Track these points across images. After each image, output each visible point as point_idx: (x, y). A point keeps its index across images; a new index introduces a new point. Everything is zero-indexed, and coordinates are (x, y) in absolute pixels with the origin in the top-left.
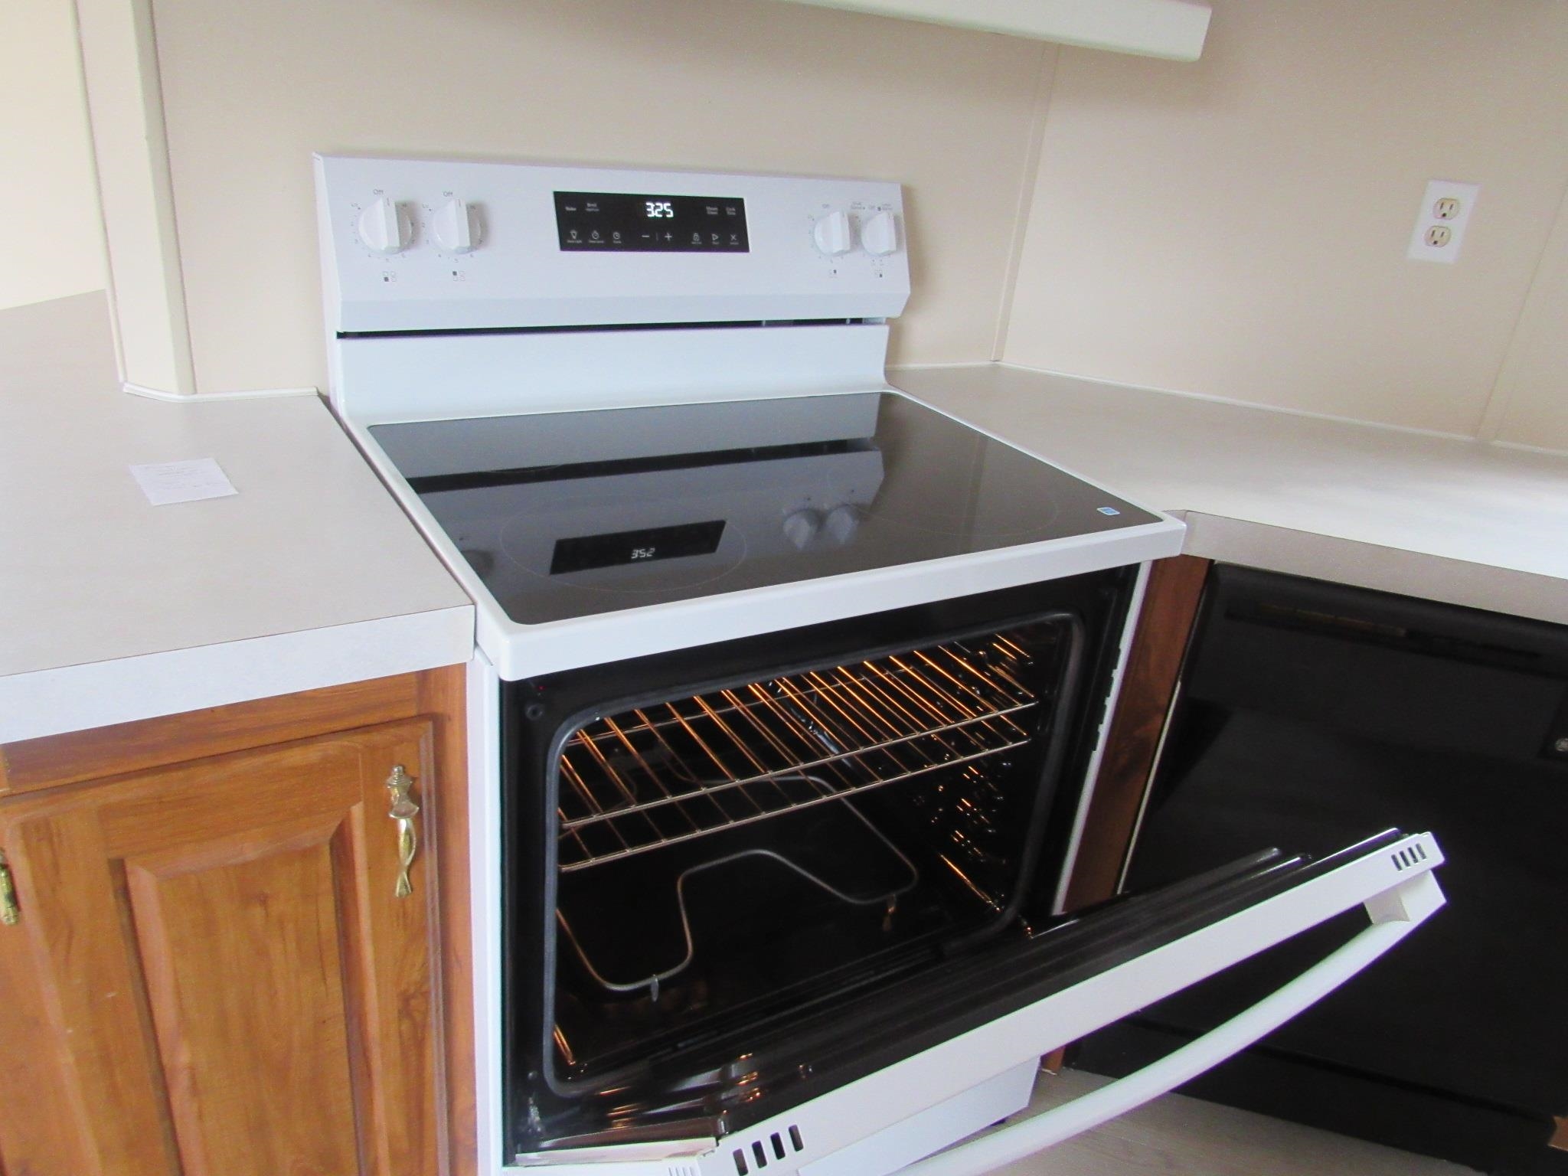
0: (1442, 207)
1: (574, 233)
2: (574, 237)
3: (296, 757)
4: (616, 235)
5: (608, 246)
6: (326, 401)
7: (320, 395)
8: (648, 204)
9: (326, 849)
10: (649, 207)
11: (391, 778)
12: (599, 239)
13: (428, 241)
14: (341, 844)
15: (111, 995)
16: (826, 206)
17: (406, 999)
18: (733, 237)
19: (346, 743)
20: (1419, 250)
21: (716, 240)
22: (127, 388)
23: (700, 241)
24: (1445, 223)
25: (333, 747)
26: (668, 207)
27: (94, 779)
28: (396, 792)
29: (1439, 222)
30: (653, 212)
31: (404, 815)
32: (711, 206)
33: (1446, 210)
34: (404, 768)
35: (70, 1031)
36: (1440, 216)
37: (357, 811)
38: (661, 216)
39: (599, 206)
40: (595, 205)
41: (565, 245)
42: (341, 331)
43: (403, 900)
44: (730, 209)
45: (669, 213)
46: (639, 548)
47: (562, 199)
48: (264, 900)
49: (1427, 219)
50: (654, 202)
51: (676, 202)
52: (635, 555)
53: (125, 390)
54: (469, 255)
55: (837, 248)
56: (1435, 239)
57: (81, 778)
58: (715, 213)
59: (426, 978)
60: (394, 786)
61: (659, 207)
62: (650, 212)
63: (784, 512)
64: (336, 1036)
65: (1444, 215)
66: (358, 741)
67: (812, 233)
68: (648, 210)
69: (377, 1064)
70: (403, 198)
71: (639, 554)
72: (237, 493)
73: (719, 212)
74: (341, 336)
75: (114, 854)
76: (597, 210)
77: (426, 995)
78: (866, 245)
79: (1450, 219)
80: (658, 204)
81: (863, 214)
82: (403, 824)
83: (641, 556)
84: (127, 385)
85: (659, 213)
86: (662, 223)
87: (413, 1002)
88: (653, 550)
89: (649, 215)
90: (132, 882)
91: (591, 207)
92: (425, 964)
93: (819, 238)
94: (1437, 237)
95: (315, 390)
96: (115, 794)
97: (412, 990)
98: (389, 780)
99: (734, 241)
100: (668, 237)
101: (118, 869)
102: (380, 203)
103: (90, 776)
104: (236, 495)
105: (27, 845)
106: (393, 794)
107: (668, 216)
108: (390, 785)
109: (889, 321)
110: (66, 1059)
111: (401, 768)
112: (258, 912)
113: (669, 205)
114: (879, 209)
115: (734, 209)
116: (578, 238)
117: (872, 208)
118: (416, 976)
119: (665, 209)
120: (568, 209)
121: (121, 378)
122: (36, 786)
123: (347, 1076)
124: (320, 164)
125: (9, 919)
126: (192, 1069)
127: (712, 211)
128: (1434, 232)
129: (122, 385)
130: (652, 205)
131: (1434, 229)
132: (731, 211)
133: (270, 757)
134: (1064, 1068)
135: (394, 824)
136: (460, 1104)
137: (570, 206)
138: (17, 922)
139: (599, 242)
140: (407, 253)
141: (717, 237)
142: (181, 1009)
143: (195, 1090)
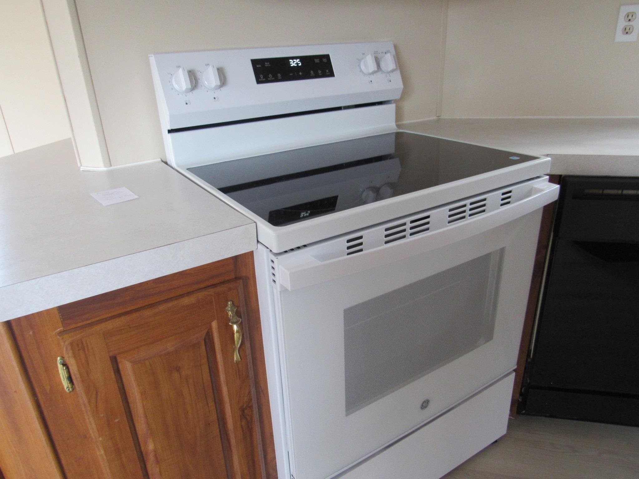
0: (628, 17)
1: (261, 76)
2: (262, 78)
3: (186, 301)
4: (279, 75)
5: (276, 80)
6: (166, 163)
7: (162, 161)
8: (290, 61)
9: (203, 343)
10: (291, 62)
11: (227, 307)
12: (272, 77)
13: (202, 86)
14: (209, 339)
15: (116, 421)
16: (364, 54)
17: (243, 410)
18: (327, 71)
19: (207, 293)
20: (620, 37)
21: (320, 73)
22: (82, 169)
23: (314, 74)
24: (631, 23)
25: (201, 295)
26: (298, 61)
27: (99, 320)
28: (230, 313)
29: (627, 24)
30: (293, 64)
31: (235, 323)
32: (316, 59)
33: (630, 17)
34: (233, 302)
35: (101, 439)
36: (628, 21)
37: (214, 324)
38: (296, 65)
39: (270, 64)
40: (269, 63)
41: (259, 81)
42: (170, 129)
43: (237, 363)
44: (325, 59)
45: (299, 64)
46: (303, 212)
47: (255, 62)
48: (178, 369)
49: (622, 23)
50: (293, 60)
51: (302, 58)
52: (302, 216)
53: (81, 170)
54: (219, 90)
55: (371, 70)
56: (626, 31)
57: (94, 320)
58: (319, 62)
59: (250, 400)
60: (229, 310)
61: (295, 62)
62: (292, 64)
63: (361, 190)
64: (215, 429)
65: (630, 20)
66: (211, 291)
67: (359, 66)
68: (291, 63)
69: (233, 441)
70: (189, 68)
71: (303, 215)
72: (139, 197)
73: (320, 61)
74: (170, 131)
75: (111, 354)
76: (270, 65)
77: (251, 407)
78: (382, 69)
79: (632, 21)
80: (294, 60)
81: (379, 56)
82: (235, 327)
83: (305, 216)
84: (81, 167)
85: (295, 64)
86: (297, 68)
87: (246, 411)
88: (309, 212)
89: (291, 65)
90: (121, 366)
91: (267, 64)
92: (249, 393)
93: (363, 67)
94: (627, 30)
95: (160, 159)
96: (109, 325)
97: (245, 406)
98: (227, 308)
99: (328, 72)
100: (301, 74)
101: (114, 361)
102: (180, 71)
103: (97, 319)
104: (138, 198)
105: (74, 353)
106: (230, 315)
107: (299, 65)
108: (227, 310)
109: (396, 101)
110: (100, 453)
111: (231, 302)
112: (176, 375)
113: (299, 60)
114: (386, 53)
115: (326, 59)
116: (263, 78)
117: (383, 53)
118: (246, 399)
119: (298, 62)
120: (257, 66)
121: (79, 165)
122: (74, 326)
123: (221, 449)
124: (152, 59)
125: (69, 390)
126: (155, 451)
127: (317, 61)
128: (625, 29)
129: (80, 168)
130: (292, 61)
131: (626, 27)
132: (325, 60)
133: (175, 303)
134: (518, 415)
135: (232, 327)
136: (269, 457)
137: (258, 65)
138: (73, 390)
139: (272, 79)
140: (194, 92)
141: (321, 72)
142: (148, 424)
143: (157, 461)
